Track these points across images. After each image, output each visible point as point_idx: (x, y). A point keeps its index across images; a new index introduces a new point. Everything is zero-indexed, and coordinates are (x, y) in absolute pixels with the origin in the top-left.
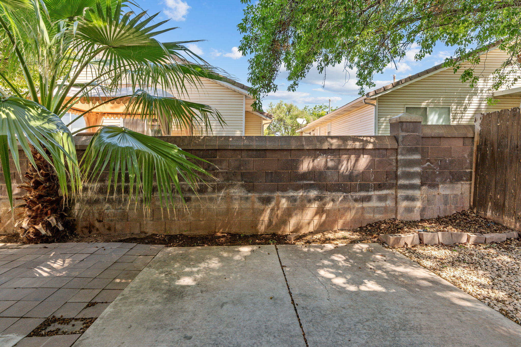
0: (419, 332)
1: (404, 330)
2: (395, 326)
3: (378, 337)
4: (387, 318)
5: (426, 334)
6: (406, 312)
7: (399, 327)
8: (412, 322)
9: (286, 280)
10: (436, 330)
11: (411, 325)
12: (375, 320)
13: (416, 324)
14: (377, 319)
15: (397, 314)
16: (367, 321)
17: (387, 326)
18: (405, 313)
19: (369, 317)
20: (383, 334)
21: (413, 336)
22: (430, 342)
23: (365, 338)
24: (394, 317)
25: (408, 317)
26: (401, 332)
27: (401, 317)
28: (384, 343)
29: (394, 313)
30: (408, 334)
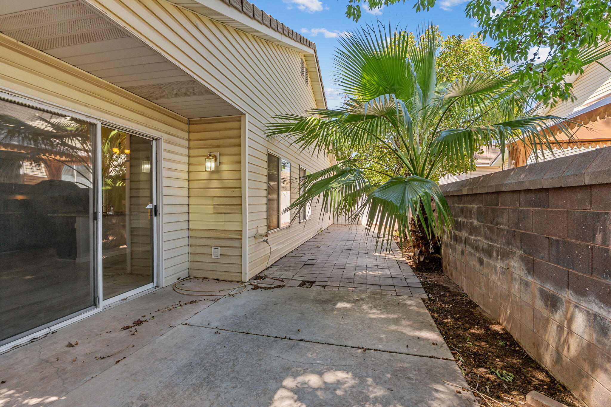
0: (194, 386)
1: (204, 379)
2: (214, 377)
3: (214, 360)
4: (226, 378)
5: (188, 388)
6: (220, 398)
7: (210, 377)
8: (205, 391)
9: (328, 344)
10: (183, 399)
11: (204, 388)
12: (230, 370)
13: (201, 391)
14: (231, 371)
15: (223, 388)
16: (234, 364)
17: (218, 372)
18: (219, 395)
19: (237, 368)
20: (214, 364)
21: (195, 379)
22: (181, 384)
23: (220, 355)
24: (223, 383)
25: (214, 393)
26: (205, 376)
27: (218, 389)
28: (207, 360)
29: (227, 387)
30: (199, 377)
